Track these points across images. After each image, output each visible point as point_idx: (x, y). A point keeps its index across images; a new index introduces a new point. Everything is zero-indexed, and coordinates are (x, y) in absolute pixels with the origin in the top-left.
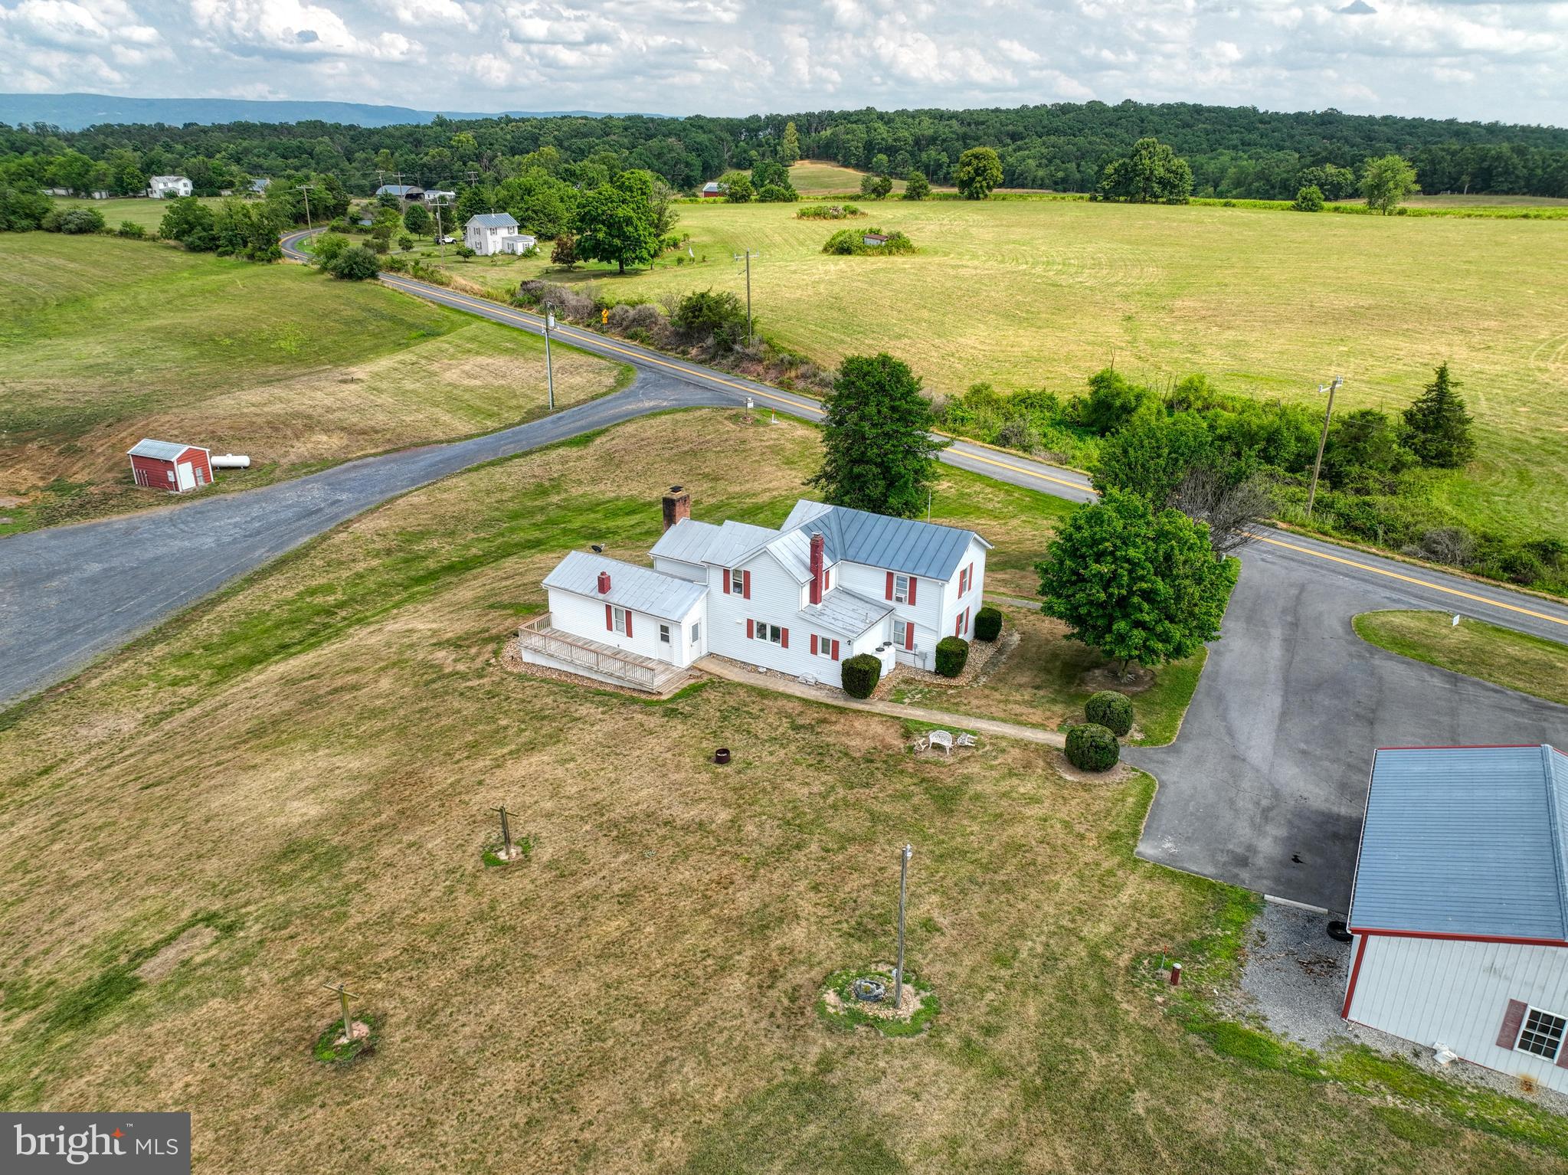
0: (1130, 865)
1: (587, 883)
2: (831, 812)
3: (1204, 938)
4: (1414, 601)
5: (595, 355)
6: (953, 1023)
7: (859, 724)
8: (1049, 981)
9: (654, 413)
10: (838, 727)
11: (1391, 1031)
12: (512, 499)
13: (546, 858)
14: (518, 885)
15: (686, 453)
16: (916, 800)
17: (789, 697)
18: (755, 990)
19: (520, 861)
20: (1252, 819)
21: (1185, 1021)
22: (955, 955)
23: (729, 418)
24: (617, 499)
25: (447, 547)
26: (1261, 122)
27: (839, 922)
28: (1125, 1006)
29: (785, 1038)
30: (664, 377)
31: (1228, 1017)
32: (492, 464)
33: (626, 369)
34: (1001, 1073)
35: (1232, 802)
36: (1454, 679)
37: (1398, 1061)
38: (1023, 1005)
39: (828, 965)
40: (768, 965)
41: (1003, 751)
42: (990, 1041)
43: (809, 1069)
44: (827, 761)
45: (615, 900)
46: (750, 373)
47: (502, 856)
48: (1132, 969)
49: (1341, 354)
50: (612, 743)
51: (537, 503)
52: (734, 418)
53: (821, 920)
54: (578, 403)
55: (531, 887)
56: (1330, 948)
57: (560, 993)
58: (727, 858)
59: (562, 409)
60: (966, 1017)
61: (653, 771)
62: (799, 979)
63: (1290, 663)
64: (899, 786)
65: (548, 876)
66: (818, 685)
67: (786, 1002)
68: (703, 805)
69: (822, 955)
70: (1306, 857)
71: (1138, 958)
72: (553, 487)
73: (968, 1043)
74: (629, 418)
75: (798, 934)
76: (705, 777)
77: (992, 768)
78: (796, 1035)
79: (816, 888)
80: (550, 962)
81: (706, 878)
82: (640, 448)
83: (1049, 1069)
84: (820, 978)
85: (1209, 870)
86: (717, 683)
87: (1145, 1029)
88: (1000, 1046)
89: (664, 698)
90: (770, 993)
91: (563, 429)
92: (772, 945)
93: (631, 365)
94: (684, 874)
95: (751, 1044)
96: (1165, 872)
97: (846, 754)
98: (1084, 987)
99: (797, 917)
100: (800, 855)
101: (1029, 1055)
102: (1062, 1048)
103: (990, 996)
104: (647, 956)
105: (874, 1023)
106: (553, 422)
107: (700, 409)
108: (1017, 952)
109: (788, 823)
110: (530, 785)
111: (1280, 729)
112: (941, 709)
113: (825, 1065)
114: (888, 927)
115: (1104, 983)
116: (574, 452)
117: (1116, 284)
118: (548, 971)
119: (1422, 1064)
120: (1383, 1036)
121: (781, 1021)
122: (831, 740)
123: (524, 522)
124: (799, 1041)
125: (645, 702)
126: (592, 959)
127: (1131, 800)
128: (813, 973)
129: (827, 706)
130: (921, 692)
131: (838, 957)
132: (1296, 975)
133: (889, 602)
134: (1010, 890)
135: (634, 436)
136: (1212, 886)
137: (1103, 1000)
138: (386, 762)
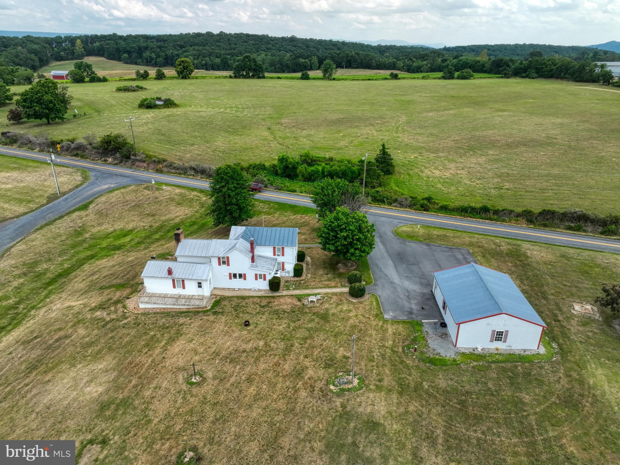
0: (386, 323)
1: (232, 380)
2: (294, 332)
3: (415, 337)
4: (405, 222)
5: (63, 166)
6: (370, 382)
7: (282, 300)
8: (386, 362)
9: (111, 191)
10: (276, 303)
11: (467, 347)
12: (67, 239)
13: (211, 376)
14: (208, 388)
15: (134, 206)
16: (316, 320)
17: (253, 297)
18: (310, 393)
19: (202, 380)
20: (406, 300)
21: (423, 361)
22: (358, 363)
23: (145, 188)
24: (115, 231)
25: (52, 267)
26: (271, 40)
27: (320, 365)
28: (408, 362)
29: (328, 403)
30: (104, 173)
31: (432, 356)
32: (47, 225)
33: (84, 171)
34: (390, 391)
35: (399, 297)
36: (428, 245)
37: (471, 354)
38: (384, 371)
39: (325, 378)
40: (309, 385)
41: (331, 298)
42: (382, 383)
43: (340, 409)
44: (281, 316)
45: (246, 382)
46: (141, 167)
47: (193, 380)
48: (404, 351)
49: (342, 136)
50: (203, 330)
51: (80, 239)
52: (147, 188)
53: (314, 366)
54: (70, 190)
55: (213, 387)
56: (443, 330)
57: (251, 416)
58: (272, 357)
59: (64, 194)
60: (372, 379)
61: (225, 335)
62: (321, 386)
63: (387, 249)
64: (308, 318)
65: (217, 381)
66: (260, 290)
67: (321, 393)
68: (252, 342)
69: (322, 376)
70: (424, 307)
71: (403, 348)
72: (82, 230)
73: (377, 386)
74: (100, 194)
75: (310, 372)
76: (245, 332)
77: (331, 304)
78: (330, 401)
79: (306, 357)
80: (239, 408)
81: (271, 365)
82: (113, 206)
83: (400, 385)
84: (326, 383)
85: (405, 318)
86: (224, 298)
87: (416, 366)
88: (385, 383)
89: (209, 308)
90: (315, 392)
91: (71, 204)
92: (306, 378)
93: (85, 170)
94: (262, 366)
95: (320, 409)
96: (395, 321)
97: (285, 312)
98: (396, 360)
99: (307, 367)
100: (294, 348)
101: (394, 383)
102: (400, 378)
103: (374, 371)
104: (270, 395)
105: (349, 390)
106: (64, 201)
107: (130, 186)
108: (373, 357)
109: (283, 339)
110: (184, 354)
111: (397, 271)
112: (304, 289)
113: (343, 406)
114: (334, 362)
115: (399, 357)
116: (83, 213)
117: (258, 115)
118: (241, 411)
119: (476, 352)
120: (465, 348)
121: (323, 399)
122: (277, 308)
123: (80, 248)
124: (332, 403)
125: (202, 311)
126: (253, 403)
127: (374, 303)
128: (323, 383)
129: (268, 297)
130: (293, 284)
131: (326, 375)
132: (440, 340)
133: (275, 257)
134: (360, 340)
135: (107, 202)
136: (408, 322)
137: (402, 362)
138: (114, 362)
